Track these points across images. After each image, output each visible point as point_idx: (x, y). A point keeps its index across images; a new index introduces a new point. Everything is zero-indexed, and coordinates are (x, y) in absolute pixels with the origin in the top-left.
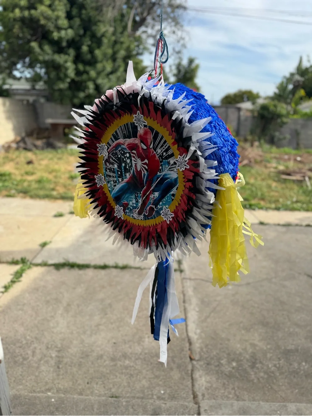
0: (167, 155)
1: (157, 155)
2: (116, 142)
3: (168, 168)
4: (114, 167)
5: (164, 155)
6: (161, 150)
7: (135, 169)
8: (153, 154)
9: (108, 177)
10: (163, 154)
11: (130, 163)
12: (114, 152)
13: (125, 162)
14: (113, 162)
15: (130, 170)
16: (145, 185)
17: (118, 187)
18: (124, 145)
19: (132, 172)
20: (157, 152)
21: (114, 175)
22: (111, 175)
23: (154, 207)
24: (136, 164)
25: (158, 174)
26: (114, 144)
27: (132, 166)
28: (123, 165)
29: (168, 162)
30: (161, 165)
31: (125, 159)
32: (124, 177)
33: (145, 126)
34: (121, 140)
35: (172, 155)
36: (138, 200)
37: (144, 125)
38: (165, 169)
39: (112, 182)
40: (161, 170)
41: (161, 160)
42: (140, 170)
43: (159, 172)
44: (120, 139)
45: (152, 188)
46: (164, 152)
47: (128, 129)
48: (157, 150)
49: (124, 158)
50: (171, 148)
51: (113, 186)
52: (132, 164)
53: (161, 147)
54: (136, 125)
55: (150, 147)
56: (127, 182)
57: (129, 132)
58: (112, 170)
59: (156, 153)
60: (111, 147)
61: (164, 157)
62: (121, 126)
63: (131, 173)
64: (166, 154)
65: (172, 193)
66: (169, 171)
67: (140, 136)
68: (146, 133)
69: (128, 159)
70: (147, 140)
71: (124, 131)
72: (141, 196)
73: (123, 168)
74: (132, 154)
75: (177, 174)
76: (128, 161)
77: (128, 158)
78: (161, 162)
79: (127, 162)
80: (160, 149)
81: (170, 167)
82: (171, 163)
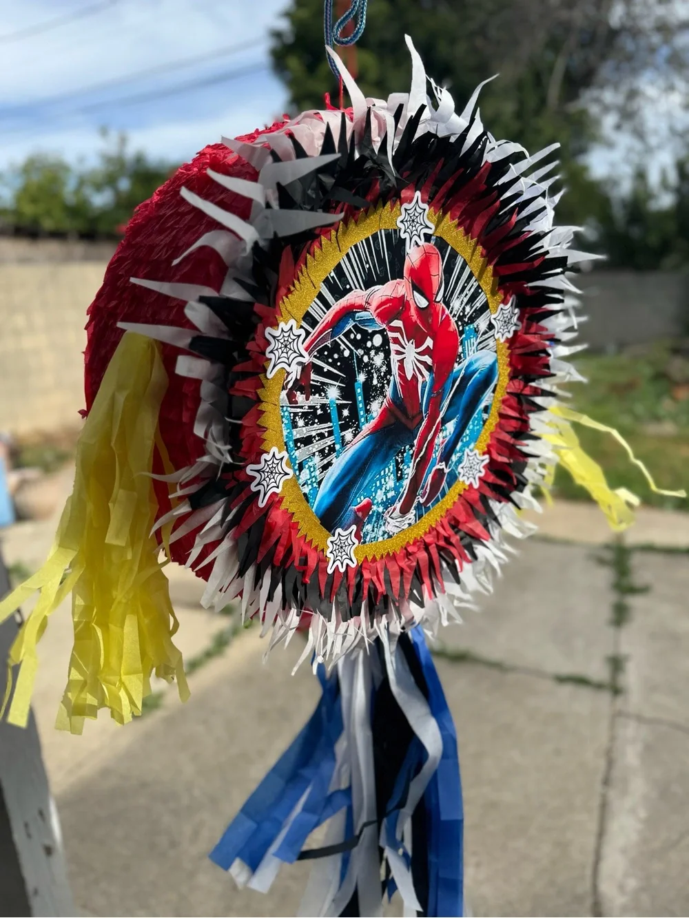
0: (473, 310)
1: (453, 317)
2: (337, 306)
3: (475, 345)
4: (325, 401)
5: (466, 313)
6: (461, 300)
7: (398, 380)
8: (444, 317)
9: (299, 448)
10: (464, 309)
11: (383, 364)
12: (329, 343)
13: (368, 368)
14: (323, 384)
15: (383, 387)
16: (424, 415)
17: (339, 463)
18: (365, 309)
19: (389, 391)
20: (452, 308)
21: (324, 428)
22: (314, 434)
23: (444, 467)
24: (401, 361)
25: (455, 370)
26: (329, 315)
27: (389, 372)
28: (361, 378)
29: (475, 329)
30: (462, 342)
31: (366, 359)
32: (363, 420)
33: (428, 238)
34: (356, 296)
35: (485, 307)
36: (401, 474)
37: (425, 235)
38: (470, 348)
39: (317, 459)
40: (462, 355)
41: (461, 328)
42: (414, 377)
43: (457, 362)
44: (351, 289)
45: (441, 415)
46: (466, 304)
47: (378, 252)
48: (451, 305)
49: (362, 356)
50: (482, 291)
51: (317, 472)
52: (389, 366)
53: (459, 294)
54: (403, 236)
55: (436, 298)
56: (374, 431)
57: (382, 262)
58: (319, 412)
59: (451, 313)
60: (319, 327)
61: (466, 320)
62: (356, 246)
63: (385, 397)
64: (472, 308)
65: (482, 406)
66: (477, 351)
67: (412, 271)
68: (426, 261)
69: (376, 353)
70: (431, 278)
71: (367, 262)
72: (412, 455)
73: (359, 391)
74: (391, 335)
75: (496, 352)
76: (378, 360)
77: (377, 350)
78: (461, 333)
79: (372, 365)
80: (458, 297)
81: (479, 341)
82: (480, 329)
